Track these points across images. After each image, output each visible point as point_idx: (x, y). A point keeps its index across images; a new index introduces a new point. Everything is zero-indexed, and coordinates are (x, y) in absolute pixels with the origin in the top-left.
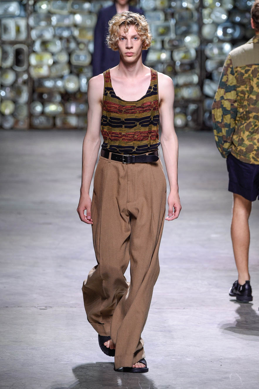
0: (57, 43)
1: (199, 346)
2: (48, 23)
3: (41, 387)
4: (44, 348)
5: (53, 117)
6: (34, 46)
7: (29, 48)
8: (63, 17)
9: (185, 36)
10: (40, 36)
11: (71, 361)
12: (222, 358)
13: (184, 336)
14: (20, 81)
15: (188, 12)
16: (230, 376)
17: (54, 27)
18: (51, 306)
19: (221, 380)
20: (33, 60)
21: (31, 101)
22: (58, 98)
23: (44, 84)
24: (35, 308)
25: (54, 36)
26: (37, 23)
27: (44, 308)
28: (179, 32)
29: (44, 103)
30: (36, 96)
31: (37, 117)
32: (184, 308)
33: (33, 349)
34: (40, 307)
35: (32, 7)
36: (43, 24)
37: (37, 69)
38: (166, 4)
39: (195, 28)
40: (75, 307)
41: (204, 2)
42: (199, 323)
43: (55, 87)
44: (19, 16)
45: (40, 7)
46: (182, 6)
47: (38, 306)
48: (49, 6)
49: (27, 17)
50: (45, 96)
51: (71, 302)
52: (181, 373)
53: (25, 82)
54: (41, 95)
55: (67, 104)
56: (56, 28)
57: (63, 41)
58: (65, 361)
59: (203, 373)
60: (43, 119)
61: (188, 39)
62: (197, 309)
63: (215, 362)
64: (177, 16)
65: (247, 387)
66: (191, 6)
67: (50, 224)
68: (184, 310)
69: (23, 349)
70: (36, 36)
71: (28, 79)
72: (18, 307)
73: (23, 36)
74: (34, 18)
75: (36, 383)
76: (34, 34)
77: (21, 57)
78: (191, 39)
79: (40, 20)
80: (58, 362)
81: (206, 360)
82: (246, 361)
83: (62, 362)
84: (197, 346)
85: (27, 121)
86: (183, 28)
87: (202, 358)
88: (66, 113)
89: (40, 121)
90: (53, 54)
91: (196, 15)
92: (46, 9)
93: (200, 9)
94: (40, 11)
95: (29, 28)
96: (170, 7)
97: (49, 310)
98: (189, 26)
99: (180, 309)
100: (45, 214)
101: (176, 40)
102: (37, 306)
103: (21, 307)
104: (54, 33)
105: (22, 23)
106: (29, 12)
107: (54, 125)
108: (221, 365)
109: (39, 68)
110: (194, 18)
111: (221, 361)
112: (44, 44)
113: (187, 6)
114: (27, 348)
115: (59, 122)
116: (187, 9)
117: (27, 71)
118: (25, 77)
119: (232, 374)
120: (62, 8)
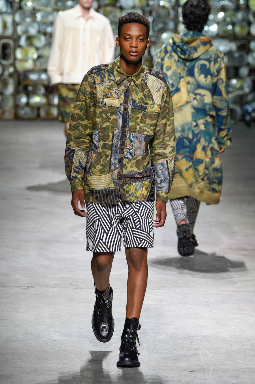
0: (41, 38)
1: (172, 325)
2: (33, 20)
3: (22, 362)
4: (26, 325)
5: (38, 108)
6: (20, 41)
7: (15, 43)
8: (47, 14)
9: (162, 33)
10: (26, 32)
11: (51, 338)
12: (193, 336)
13: (157, 315)
14: (6, 73)
15: (165, 10)
16: (200, 353)
17: (39, 23)
18: (33, 286)
19: (191, 356)
20: (19, 54)
21: (16, 93)
22: (42, 90)
23: (29, 76)
24: (18, 288)
25: (39, 32)
26: (23, 19)
27: (27, 288)
28: (156, 29)
29: (29, 95)
30: (21, 88)
31: (22, 108)
32: (158, 289)
33: (16, 326)
34: (23, 287)
35: (18, 4)
36: (28, 20)
37: (22, 63)
38: (144, 2)
39: (171, 25)
40: (56, 287)
41: (180, 1)
42: (171, 303)
43: (39, 79)
44: (6, 13)
45: (26, 4)
46: (159, 5)
47: (22, 286)
48: (34, 3)
49: (13, 14)
50: (30, 88)
51: (52, 283)
52: (154, 350)
53: (11, 75)
54: (26, 88)
55: (51, 96)
56: (41, 24)
57: (48, 36)
58: (46, 338)
59: (175, 349)
60: (27, 110)
61: (165, 36)
62: (170, 290)
63: (187, 339)
64: (154, 14)
65: (216, 363)
66: (167, 5)
67: (33, 209)
68: (158, 291)
69: (7, 326)
70: (22, 31)
71: (14, 72)
72: (2, 286)
73: (9, 31)
74: (20, 14)
75: (18, 358)
76: (20, 29)
77: (8, 51)
78: (167, 35)
79: (26, 17)
80: (39, 338)
81: (178, 337)
82: (215, 338)
83: (43, 339)
84: (170, 325)
85: (13, 111)
86: (160, 26)
87: (174, 336)
88: (50, 104)
89: (25, 112)
90: (37, 49)
91: (172, 13)
92: (31, 6)
93: (176, 8)
94: (25, 8)
95: (15, 24)
96: (148, 5)
97: (31, 290)
98: (165, 24)
99: (154, 289)
100: (29, 199)
101: (153, 37)
102: (19, 286)
103: (5, 286)
104: (38, 29)
105: (9, 19)
106: (15, 9)
107: (38, 115)
108: (192, 343)
109: (24, 62)
110: (170, 16)
111: (192, 338)
112: (29, 39)
113: (164, 4)
114: (10, 326)
115: (42, 113)
116: (164, 7)
117: (13, 65)
118: (11, 70)
119: (202, 351)
120: (46, 5)
